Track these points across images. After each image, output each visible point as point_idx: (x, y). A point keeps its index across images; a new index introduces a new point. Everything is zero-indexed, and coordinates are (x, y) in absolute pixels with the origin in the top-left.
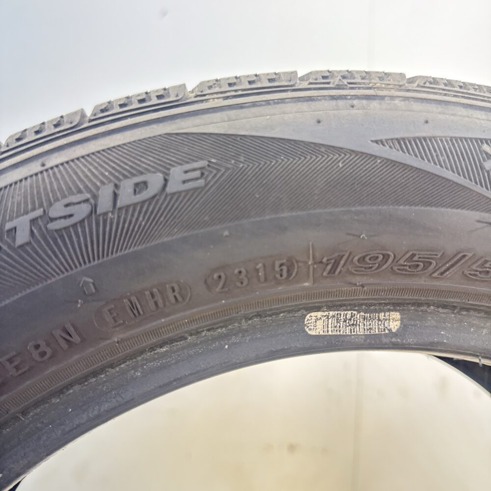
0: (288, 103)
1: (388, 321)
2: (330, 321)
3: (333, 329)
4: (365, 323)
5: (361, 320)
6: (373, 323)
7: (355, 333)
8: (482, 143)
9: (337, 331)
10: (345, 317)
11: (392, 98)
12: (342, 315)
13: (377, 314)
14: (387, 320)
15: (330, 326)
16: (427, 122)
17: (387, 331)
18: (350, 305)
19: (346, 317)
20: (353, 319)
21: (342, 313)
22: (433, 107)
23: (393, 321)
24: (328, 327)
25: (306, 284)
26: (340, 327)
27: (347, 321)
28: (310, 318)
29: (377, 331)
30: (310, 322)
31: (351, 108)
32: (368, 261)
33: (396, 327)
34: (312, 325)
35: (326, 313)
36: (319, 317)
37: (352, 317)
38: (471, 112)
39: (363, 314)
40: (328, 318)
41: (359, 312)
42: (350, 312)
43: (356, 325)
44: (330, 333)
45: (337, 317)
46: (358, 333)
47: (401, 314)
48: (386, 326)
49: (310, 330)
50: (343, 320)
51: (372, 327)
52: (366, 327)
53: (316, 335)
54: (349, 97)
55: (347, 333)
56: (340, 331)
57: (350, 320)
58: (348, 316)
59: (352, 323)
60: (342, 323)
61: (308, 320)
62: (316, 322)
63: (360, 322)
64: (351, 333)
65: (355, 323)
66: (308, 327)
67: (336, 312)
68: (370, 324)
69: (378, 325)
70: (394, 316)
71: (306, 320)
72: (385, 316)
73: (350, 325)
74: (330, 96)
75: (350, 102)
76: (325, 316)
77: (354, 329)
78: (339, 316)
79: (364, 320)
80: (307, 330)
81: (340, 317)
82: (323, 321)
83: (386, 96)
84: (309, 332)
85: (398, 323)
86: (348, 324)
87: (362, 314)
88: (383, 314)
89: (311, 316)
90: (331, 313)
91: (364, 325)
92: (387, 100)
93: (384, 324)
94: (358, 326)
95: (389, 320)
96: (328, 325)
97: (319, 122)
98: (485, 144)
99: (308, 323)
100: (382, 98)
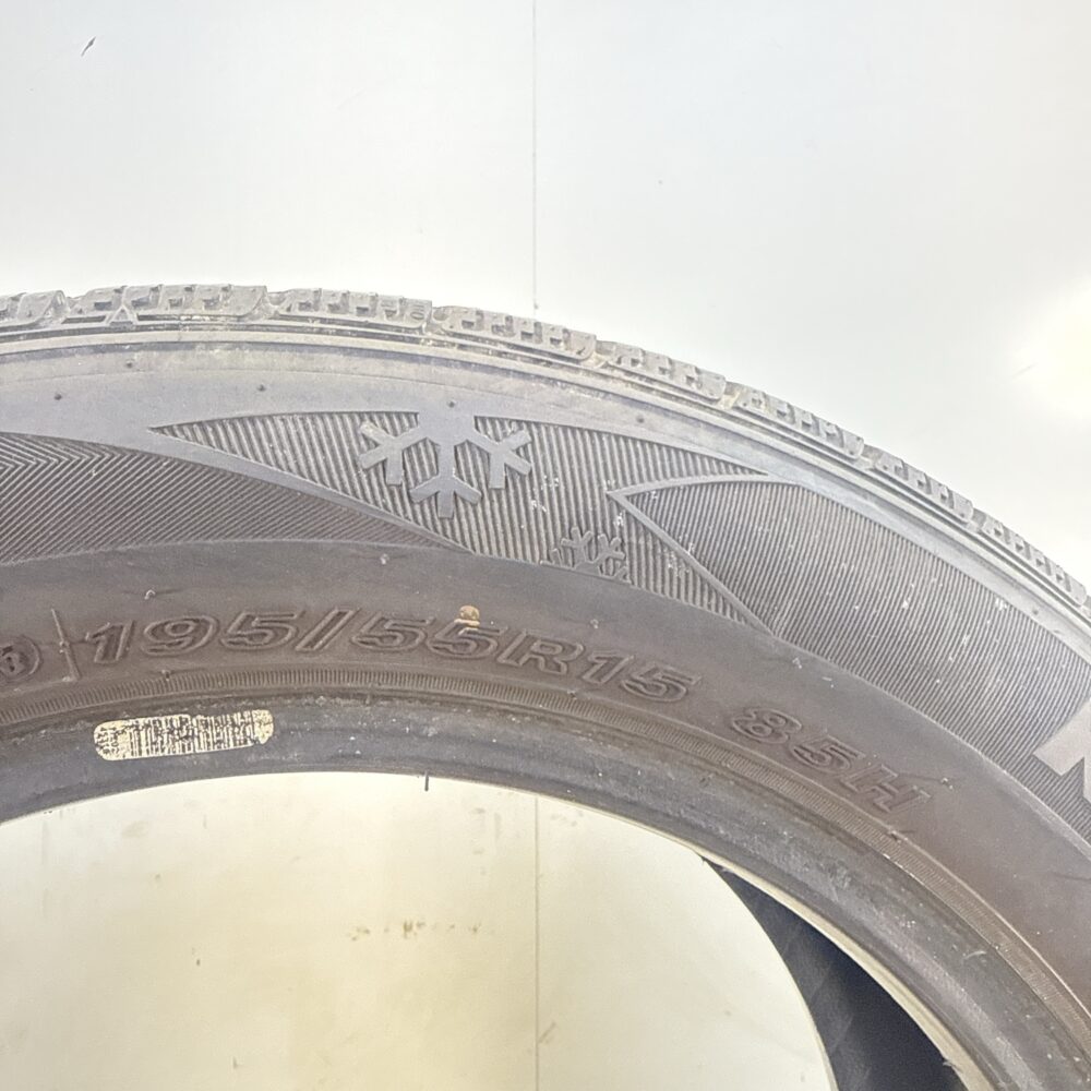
0: (10, 361)
1: (250, 726)
2: (143, 734)
3: (149, 747)
4: (209, 732)
5: (201, 728)
6: (225, 730)
7: (192, 751)
8: (362, 420)
9: (157, 750)
10: (169, 726)
11: (210, 344)
12: (163, 723)
13: (228, 716)
14: (248, 724)
15: (143, 743)
16: (262, 389)
17: (250, 744)
18: (171, 705)
19: (172, 725)
20: (184, 727)
21: (163, 719)
22: (283, 359)
23: (262, 726)
24: (140, 745)
25: (67, 679)
26: (162, 742)
27: (176, 732)
28: (103, 733)
29: (231, 743)
30: (105, 738)
31: (127, 369)
32: (170, 634)
33: (267, 736)
34: (109, 743)
35: (132, 722)
36: (119, 729)
37: (182, 723)
38: (357, 363)
39: (203, 718)
40: (137, 729)
41: (193, 716)
42: (176, 717)
43: (193, 737)
44: (145, 755)
45: (155, 727)
46: (197, 751)
47: (271, 712)
48: (248, 734)
49: (107, 752)
50: (167, 731)
51: (221, 738)
52: (210, 740)
53: (120, 761)
54: (128, 347)
55: (177, 753)
56: (163, 750)
57: (180, 729)
58: (174, 724)
59: (185, 734)
60: (165, 736)
61: (100, 736)
62: (116, 738)
63: (199, 731)
64: (184, 750)
65: (190, 734)
66: (102, 748)
67: (151, 719)
68: (218, 735)
69: (234, 733)
70: (260, 717)
71: (96, 736)
72: (243, 717)
73: (181, 739)
74: (93, 346)
75: (127, 356)
76: (132, 726)
77: (189, 744)
78: (158, 725)
79: (207, 727)
80: (101, 752)
81: (161, 726)
82: (128, 735)
83: (198, 342)
84: (106, 757)
85: (270, 728)
86: (177, 737)
87: (200, 717)
88: (239, 715)
89: (103, 729)
90: (141, 721)
91: (208, 736)
92: (199, 351)
93: (244, 732)
94: (196, 740)
95: (253, 723)
96: (139, 740)
97: (58, 398)
98: (368, 421)
99: (102, 741)
100: (190, 345)
